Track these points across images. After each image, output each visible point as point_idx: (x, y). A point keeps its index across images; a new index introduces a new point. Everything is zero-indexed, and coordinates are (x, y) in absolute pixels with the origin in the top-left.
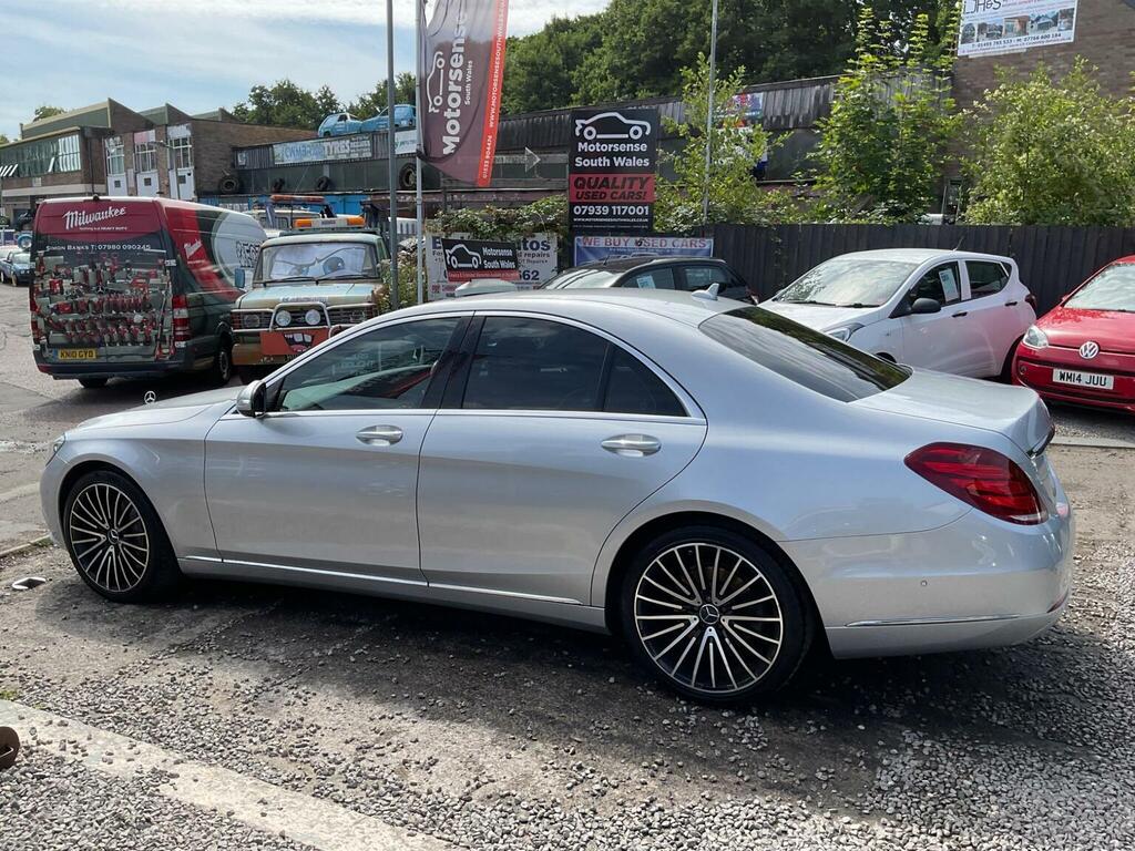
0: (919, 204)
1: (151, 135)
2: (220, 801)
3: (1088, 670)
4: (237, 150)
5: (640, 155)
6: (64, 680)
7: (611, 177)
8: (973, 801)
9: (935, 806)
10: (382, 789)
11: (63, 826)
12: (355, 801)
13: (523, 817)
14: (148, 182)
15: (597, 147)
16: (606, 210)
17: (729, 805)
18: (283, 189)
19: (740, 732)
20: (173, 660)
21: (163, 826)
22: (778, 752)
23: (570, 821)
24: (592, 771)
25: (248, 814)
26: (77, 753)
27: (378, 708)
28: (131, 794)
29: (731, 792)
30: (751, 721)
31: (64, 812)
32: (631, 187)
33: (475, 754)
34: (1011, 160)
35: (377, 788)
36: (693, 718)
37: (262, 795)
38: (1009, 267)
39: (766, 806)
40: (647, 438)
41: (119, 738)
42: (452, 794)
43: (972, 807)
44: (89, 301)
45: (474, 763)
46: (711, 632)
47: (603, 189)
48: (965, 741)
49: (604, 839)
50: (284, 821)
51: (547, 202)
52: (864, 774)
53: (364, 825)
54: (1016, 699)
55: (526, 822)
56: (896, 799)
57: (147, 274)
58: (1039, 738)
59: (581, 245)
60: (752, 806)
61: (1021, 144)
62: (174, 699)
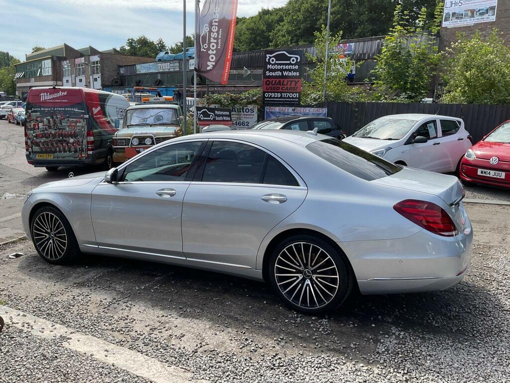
0: (421, 94)
1: (82, 60)
2: (88, 350)
3: (479, 303)
4: (120, 66)
5: (295, 70)
6: (27, 297)
7: (282, 80)
8: (419, 359)
9: (402, 360)
10: (159, 347)
11: (20, 358)
12: (147, 352)
13: (219, 360)
14: (81, 80)
15: (276, 67)
16: (279, 95)
17: (310, 357)
18: (140, 84)
19: (319, 326)
20: (75, 289)
21: (62, 360)
22: (335, 335)
23: (239, 362)
24: (252, 341)
25: (100, 356)
26: (29, 328)
27: (161, 312)
28: (50, 346)
29: (312, 352)
30: (324, 321)
31: (20, 353)
32: (290, 85)
33: (201, 333)
34: (462, 74)
35: (157, 346)
36: (299, 319)
37: (107, 348)
38: (460, 123)
39: (327, 358)
40: (281, 195)
41: (48, 322)
42: (189, 350)
43: (419, 361)
44: (51, 133)
45: (200, 336)
46: (308, 282)
47: (278, 86)
48: (419, 332)
49: (253, 371)
50: (115, 359)
51: (253, 91)
52: (372, 345)
53: (149, 362)
54: (445, 315)
55: (220, 362)
56: (385, 357)
57: (76, 121)
58: (453, 332)
59: (268, 111)
60: (320, 358)
61: (467, 67)
62: (73, 306)
